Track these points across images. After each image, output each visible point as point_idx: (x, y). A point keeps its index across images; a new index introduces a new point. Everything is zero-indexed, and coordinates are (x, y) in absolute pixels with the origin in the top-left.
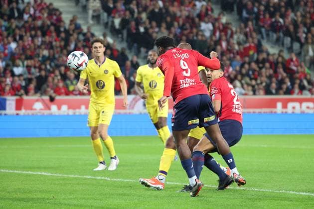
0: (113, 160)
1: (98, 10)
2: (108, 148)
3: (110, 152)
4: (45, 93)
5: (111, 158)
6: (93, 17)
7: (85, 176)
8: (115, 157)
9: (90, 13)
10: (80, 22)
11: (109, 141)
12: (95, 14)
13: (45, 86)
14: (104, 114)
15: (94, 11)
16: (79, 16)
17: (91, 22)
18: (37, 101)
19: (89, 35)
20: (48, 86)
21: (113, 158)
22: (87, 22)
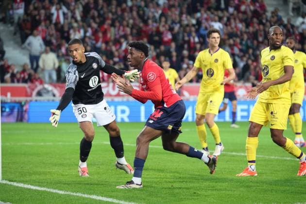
0: (219, 146)
1: (299, 3)
2: (214, 135)
3: (215, 138)
4: (248, 80)
5: (217, 144)
6: (294, 9)
7: (285, 158)
8: (220, 143)
9: (291, 5)
10: (281, 14)
11: (215, 128)
12: (295, 7)
13: (248, 74)
14: (211, 103)
15: (294, 4)
16: (280, 8)
17: (291, 14)
18: (241, 87)
19: (289, 26)
20: (250, 74)
21: (218, 144)
22: (288, 14)
